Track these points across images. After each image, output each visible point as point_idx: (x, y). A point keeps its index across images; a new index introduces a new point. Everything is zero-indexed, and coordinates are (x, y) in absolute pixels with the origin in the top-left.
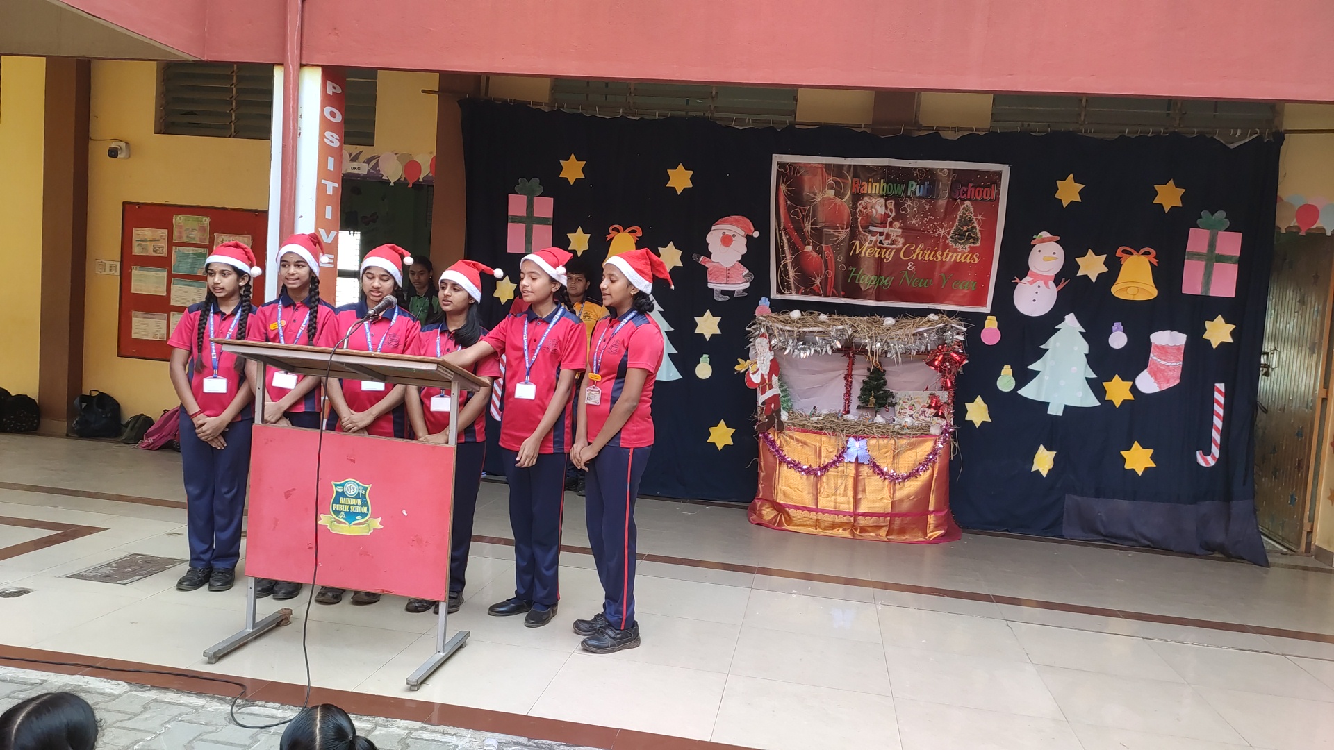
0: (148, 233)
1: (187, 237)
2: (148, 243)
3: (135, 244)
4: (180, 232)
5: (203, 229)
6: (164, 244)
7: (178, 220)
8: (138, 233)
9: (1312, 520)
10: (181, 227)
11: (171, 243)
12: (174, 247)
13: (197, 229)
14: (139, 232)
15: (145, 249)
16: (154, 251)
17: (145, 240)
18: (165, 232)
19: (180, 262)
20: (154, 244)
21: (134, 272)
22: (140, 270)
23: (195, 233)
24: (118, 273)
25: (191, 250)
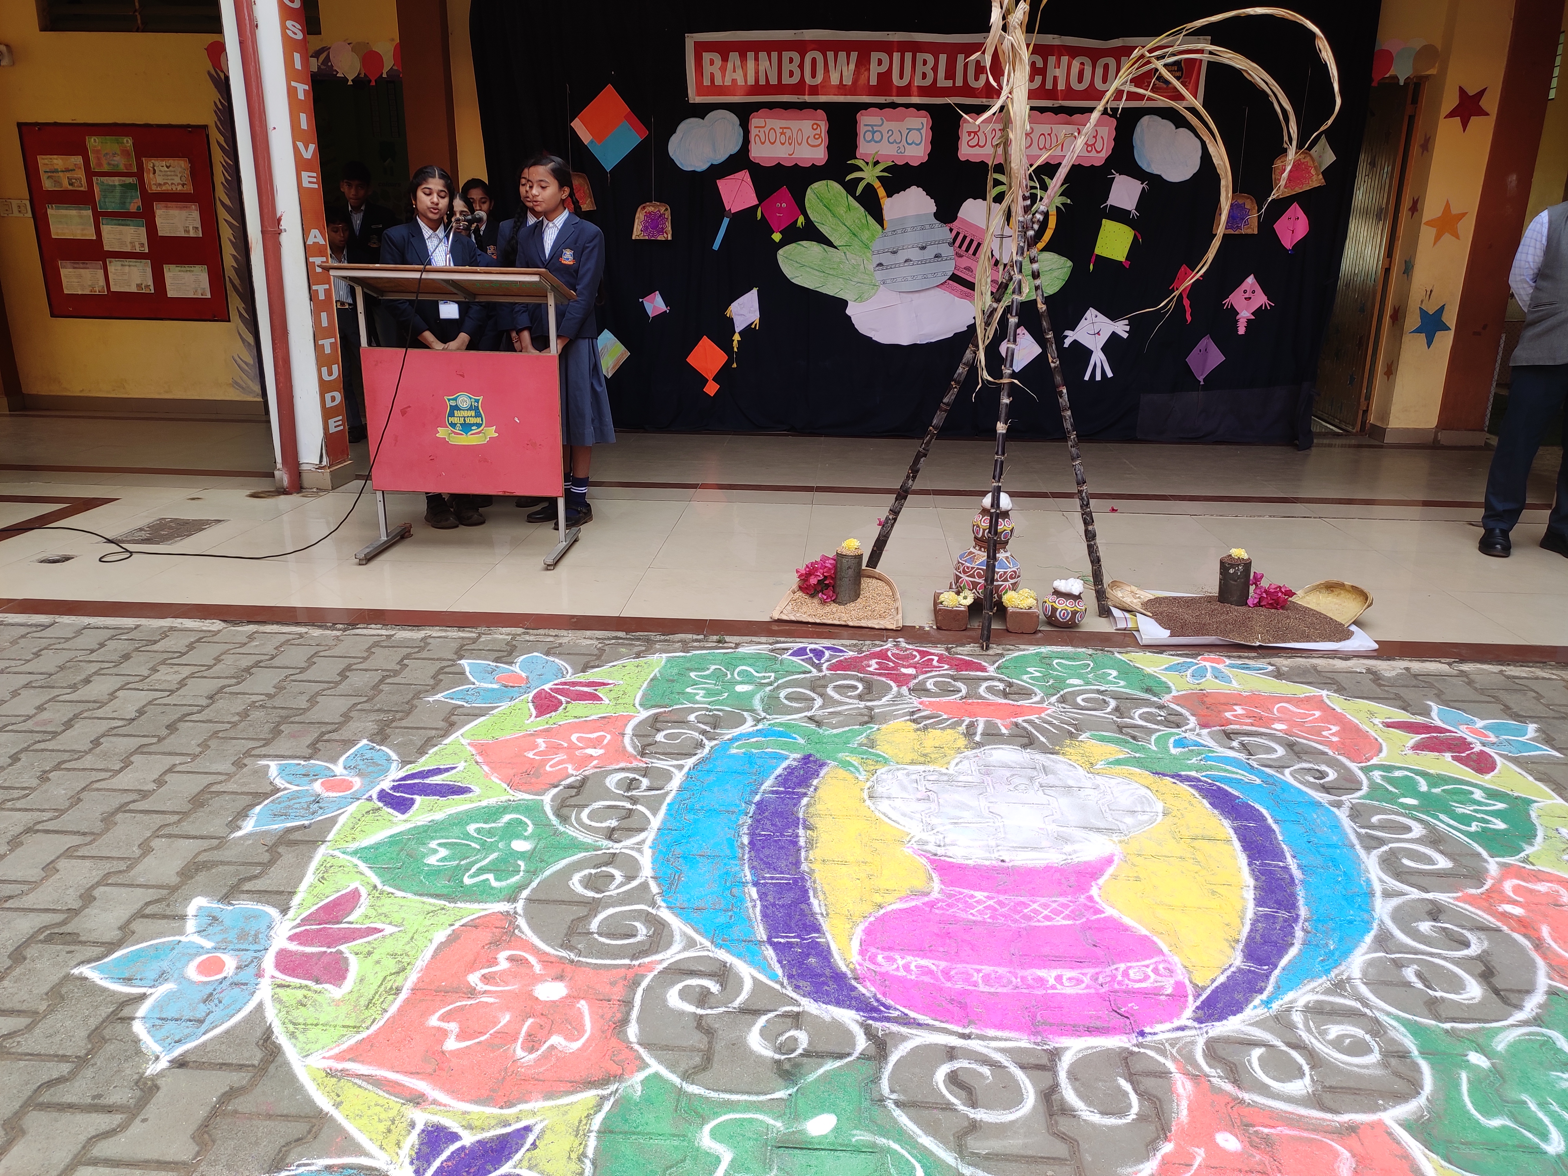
0: (58, 161)
1: (109, 164)
2: (61, 174)
3: (44, 177)
4: (98, 159)
5: (125, 153)
6: (81, 174)
7: (93, 142)
8: (44, 162)
9: (1368, 398)
10: (98, 151)
11: (90, 174)
12: (94, 179)
13: (118, 152)
14: (46, 161)
15: (57, 182)
16: (71, 184)
17: (56, 171)
18: (79, 160)
19: (105, 197)
20: (68, 175)
21: (49, 211)
22: (58, 208)
23: (117, 158)
24: (30, 214)
25: (116, 181)
